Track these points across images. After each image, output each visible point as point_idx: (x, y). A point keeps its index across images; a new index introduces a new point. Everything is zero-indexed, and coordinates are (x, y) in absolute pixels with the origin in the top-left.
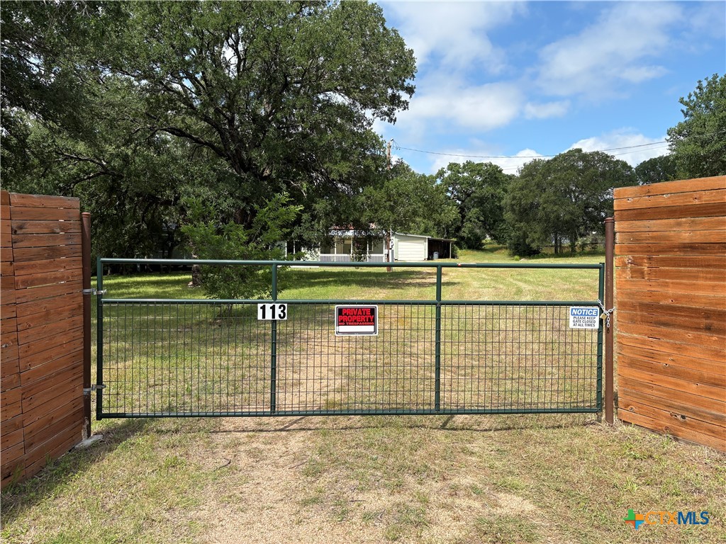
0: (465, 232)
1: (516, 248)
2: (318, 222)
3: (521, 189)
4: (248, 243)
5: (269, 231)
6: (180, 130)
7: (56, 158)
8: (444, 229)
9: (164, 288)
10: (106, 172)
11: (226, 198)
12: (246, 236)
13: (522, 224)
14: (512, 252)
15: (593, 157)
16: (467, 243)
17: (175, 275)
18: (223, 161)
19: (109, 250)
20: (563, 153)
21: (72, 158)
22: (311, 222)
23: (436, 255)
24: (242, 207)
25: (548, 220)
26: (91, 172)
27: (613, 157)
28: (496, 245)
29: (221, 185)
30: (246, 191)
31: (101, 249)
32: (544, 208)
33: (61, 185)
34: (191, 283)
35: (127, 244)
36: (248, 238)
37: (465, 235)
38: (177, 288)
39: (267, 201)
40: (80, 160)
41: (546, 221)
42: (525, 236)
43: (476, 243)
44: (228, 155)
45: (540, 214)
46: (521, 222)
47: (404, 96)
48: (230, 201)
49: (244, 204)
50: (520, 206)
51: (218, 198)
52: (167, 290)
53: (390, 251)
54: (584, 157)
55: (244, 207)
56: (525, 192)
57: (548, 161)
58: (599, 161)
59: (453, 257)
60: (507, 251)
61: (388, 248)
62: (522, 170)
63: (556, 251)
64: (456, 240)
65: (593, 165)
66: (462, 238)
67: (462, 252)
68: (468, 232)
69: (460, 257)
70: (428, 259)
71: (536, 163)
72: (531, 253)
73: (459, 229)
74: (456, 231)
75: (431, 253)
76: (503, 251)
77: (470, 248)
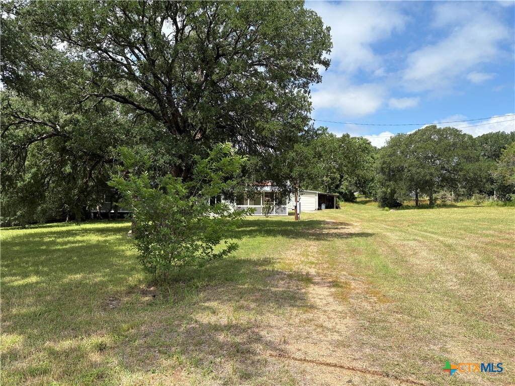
0: (343, 188)
1: (384, 201)
2: (249, 177)
3: (389, 156)
4: (188, 197)
5: (212, 183)
6: (123, 98)
7: (13, 121)
8: (326, 186)
9: (106, 236)
10: (57, 133)
11: (163, 155)
12: (185, 189)
13: (391, 183)
14: (380, 204)
15: (446, 132)
16: (343, 197)
17: (119, 222)
18: (161, 124)
19: (61, 202)
20: (421, 129)
21: (28, 121)
22: (241, 177)
23: (323, 206)
24: (177, 164)
25: (412, 180)
26: (44, 134)
27: (461, 131)
28: (363, 199)
29: (158, 144)
30: (182, 149)
31: (54, 201)
32: (409, 171)
33: (14, 143)
34: (130, 232)
35: (76, 197)
36: (187, 191)
37: (343, 191)
38: (118, 237)
39: (208, 151)
40: (35, 123)
41: (410, 180)
42: (393, 192)
43: (350, 197)
44: (165, 119)
45: (406, 174)
46: (390, 181)
47: (320, 68)
48: (167, 157)
49: (180, 161)
50: (389, 169)
51: (155, 155)
52: (109, 238)
53: (298, 203)
54: (439, 132)
55: (180, 164)
56: (393, 158)
57: (410, 135)
58: (451, 134)
59: (337, 208)
60: (377, 204)
61: (296, 201)
62: (389, 142)
63: (417, 204)
64: (338, 194)
65: (446, 138)
66: (341, 193)
67: (341, 204)
68: (345, 189)
69: (341, 208)
70: (318, 209)
71: (400, 136)
72: (396, 205)
73: (338, 186)
74: (335, 188)
75: (320, 205)
76: (373, 203)
77: (346, 201)
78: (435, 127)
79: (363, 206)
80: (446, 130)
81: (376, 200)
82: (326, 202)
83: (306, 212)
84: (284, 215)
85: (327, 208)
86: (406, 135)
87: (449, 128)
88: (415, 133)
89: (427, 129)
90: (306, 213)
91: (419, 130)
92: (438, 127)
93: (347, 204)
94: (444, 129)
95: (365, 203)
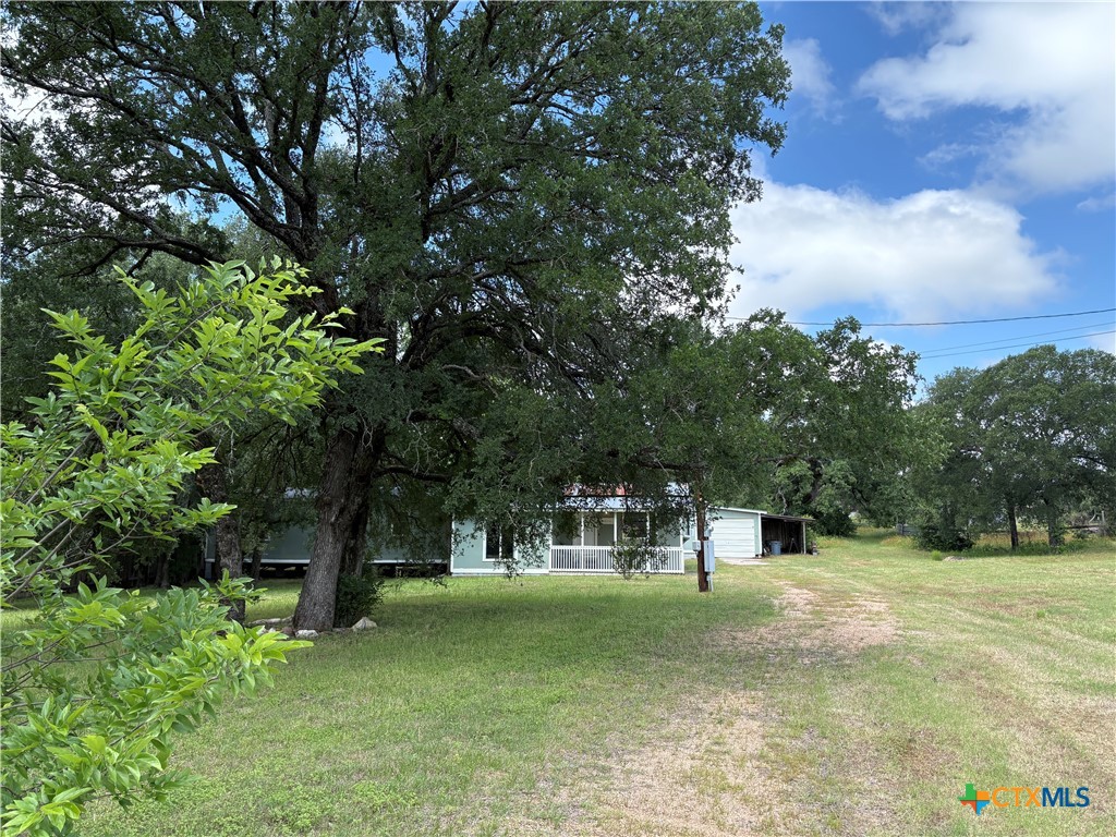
0: (822, 503)
15: (1083, 361)
20: (1016, 354)
23: (777, 547)
28: (872, 529)
37: (823, 509)
53: (705, 543)
57: (988, 371)
59: (810, 552)
60: (908, 540)
61: (702, 537)
62: (932, 389)
63: (1014, 541)
64: (811, 518)
65: (1084, 375)
66: (817, 515)
67: (820, 541)
68: (827, 504)
69: (820, 550)
70: (763, 555)
71: (960, 375)
72: (959, 545)
73: (808, 499)
74: (803, 502)
75: (766, 544)
76: (899, 539)
77: (830, 533)
78: (1051, 350)
79: (872, 548)
80: (1081, 354)
81: (903, 533)
82: (782, 536)
83: (732, 562)
84: (674, 571)
85: (784, 551)
86: (975, 371)
87: (1091, 352)
88: (1002, 366)
89: (1032, 355)
90: (731, 566)
91: (1010, 358)
92: (1059, 350)
93: (834, 540)
94: (1077, 355)
95: (877, 538)
